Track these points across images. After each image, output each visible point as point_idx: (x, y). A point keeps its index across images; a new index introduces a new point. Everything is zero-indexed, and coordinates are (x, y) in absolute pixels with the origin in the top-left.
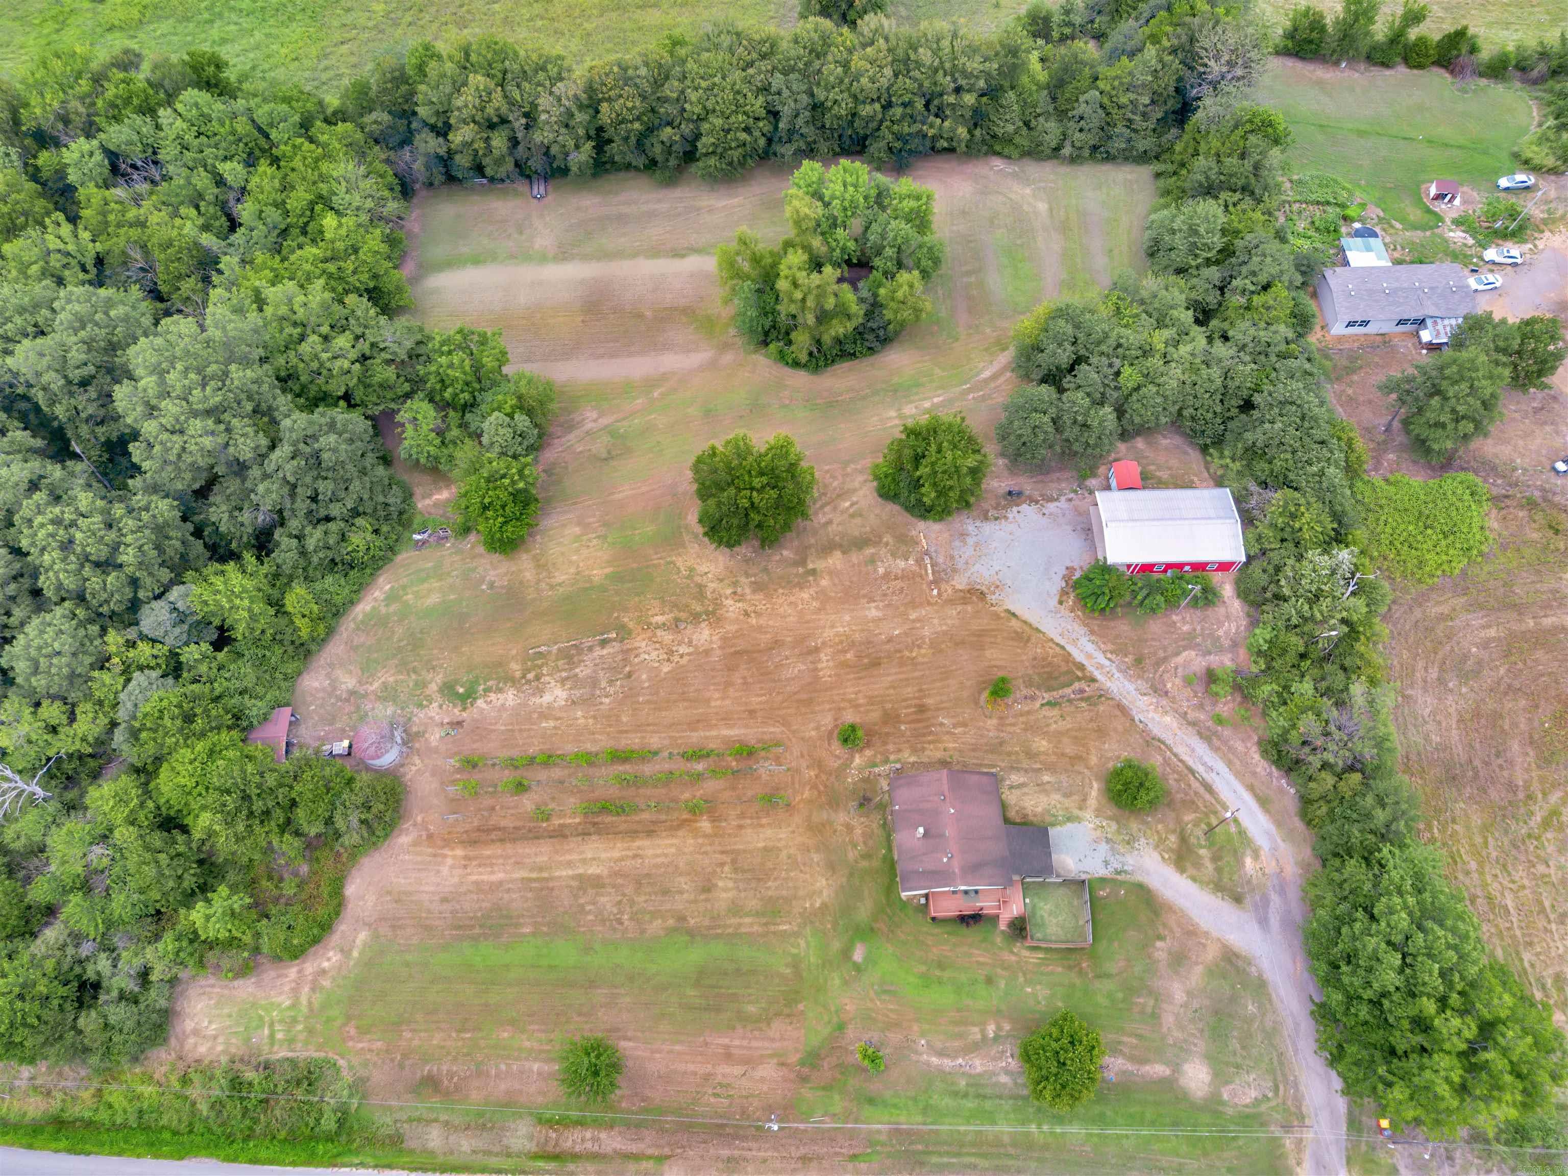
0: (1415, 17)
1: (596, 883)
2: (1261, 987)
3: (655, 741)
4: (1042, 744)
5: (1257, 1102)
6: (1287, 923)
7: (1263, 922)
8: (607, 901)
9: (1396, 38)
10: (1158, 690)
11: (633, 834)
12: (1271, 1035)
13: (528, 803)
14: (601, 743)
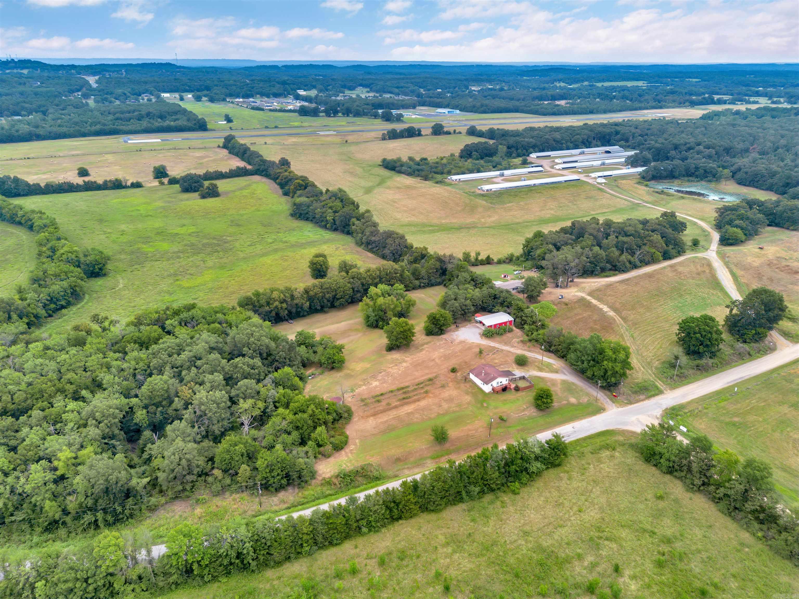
0: (478, 254)
1: (412, 413)
2: (573, 383)
3: (407, 384)
4: (497, 361)
5: (588, 400)
6: (570, 373)
7: (565, 374)
8: (417, 415)
9: (477, 259)
10: (513, 346)
11: (415, 401)
12: (581, 390)
13: (384, 403)
14: (393, 388)
